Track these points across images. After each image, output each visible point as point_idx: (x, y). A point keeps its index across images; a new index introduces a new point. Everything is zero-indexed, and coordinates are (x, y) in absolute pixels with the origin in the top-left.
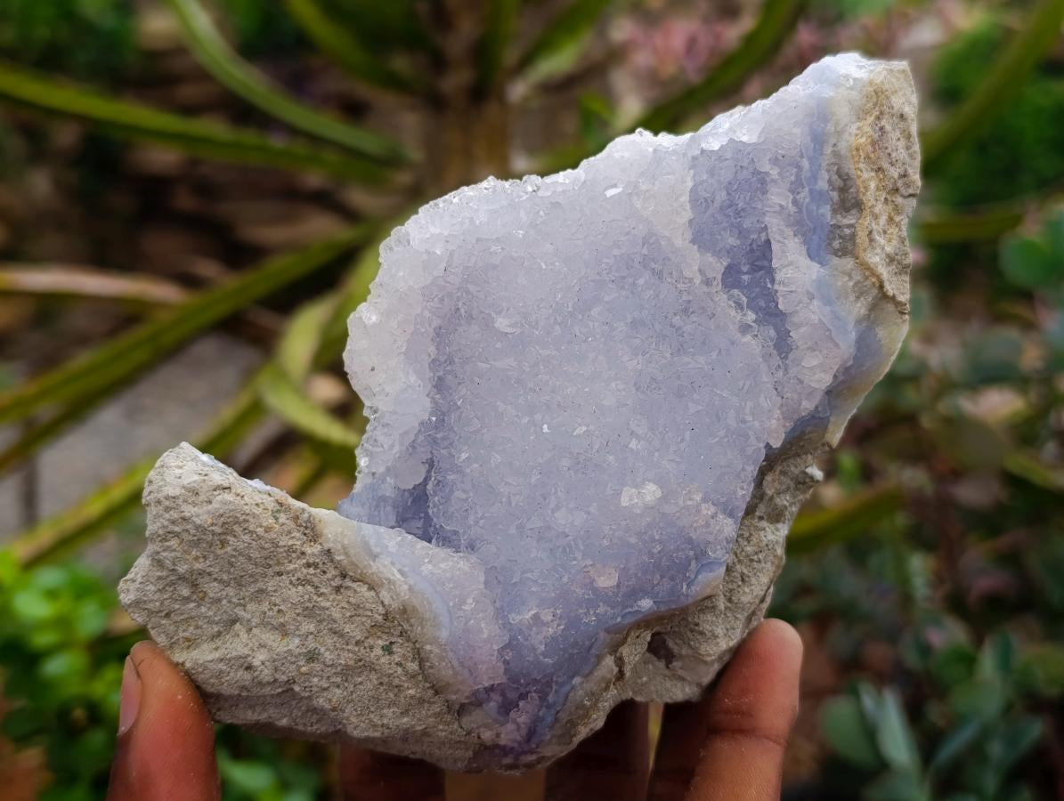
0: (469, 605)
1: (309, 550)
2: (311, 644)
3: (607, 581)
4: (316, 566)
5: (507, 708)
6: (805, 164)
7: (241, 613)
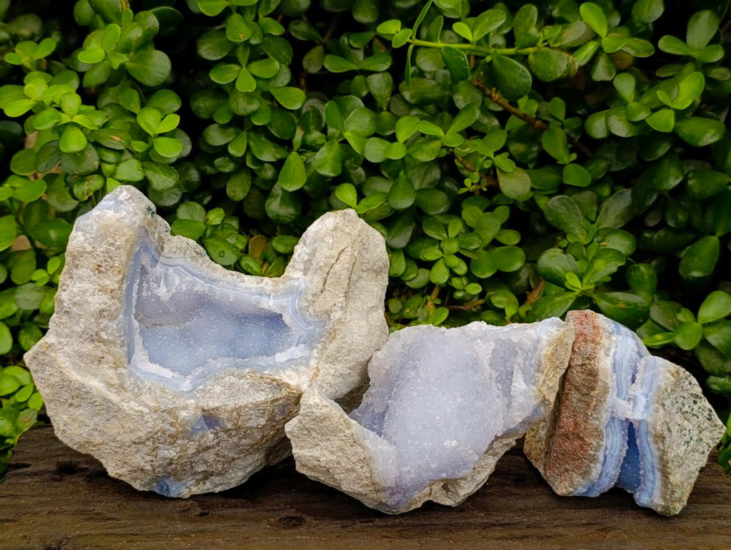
0: (390, 462)
1: (346, 432)
2: (339, 459)
3: (434, 466)
4: (347, 437)
5: (392, 494)
6: (530, 354)
7: (320, 443)
